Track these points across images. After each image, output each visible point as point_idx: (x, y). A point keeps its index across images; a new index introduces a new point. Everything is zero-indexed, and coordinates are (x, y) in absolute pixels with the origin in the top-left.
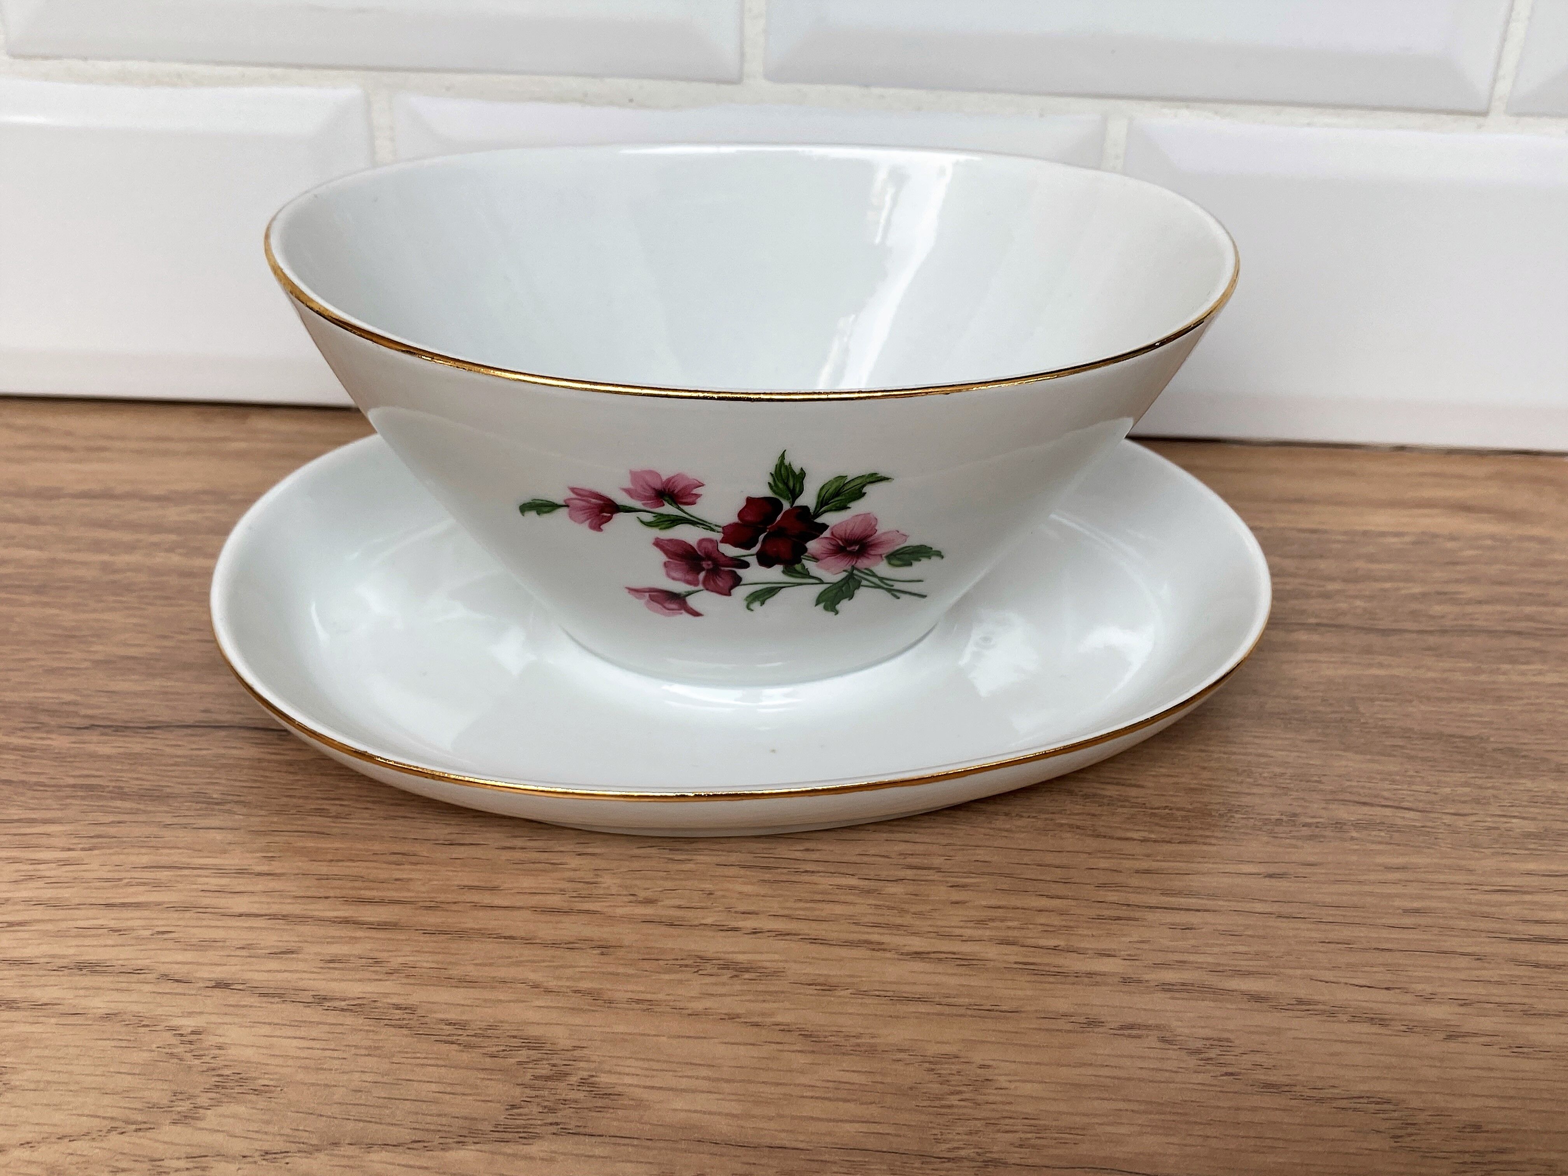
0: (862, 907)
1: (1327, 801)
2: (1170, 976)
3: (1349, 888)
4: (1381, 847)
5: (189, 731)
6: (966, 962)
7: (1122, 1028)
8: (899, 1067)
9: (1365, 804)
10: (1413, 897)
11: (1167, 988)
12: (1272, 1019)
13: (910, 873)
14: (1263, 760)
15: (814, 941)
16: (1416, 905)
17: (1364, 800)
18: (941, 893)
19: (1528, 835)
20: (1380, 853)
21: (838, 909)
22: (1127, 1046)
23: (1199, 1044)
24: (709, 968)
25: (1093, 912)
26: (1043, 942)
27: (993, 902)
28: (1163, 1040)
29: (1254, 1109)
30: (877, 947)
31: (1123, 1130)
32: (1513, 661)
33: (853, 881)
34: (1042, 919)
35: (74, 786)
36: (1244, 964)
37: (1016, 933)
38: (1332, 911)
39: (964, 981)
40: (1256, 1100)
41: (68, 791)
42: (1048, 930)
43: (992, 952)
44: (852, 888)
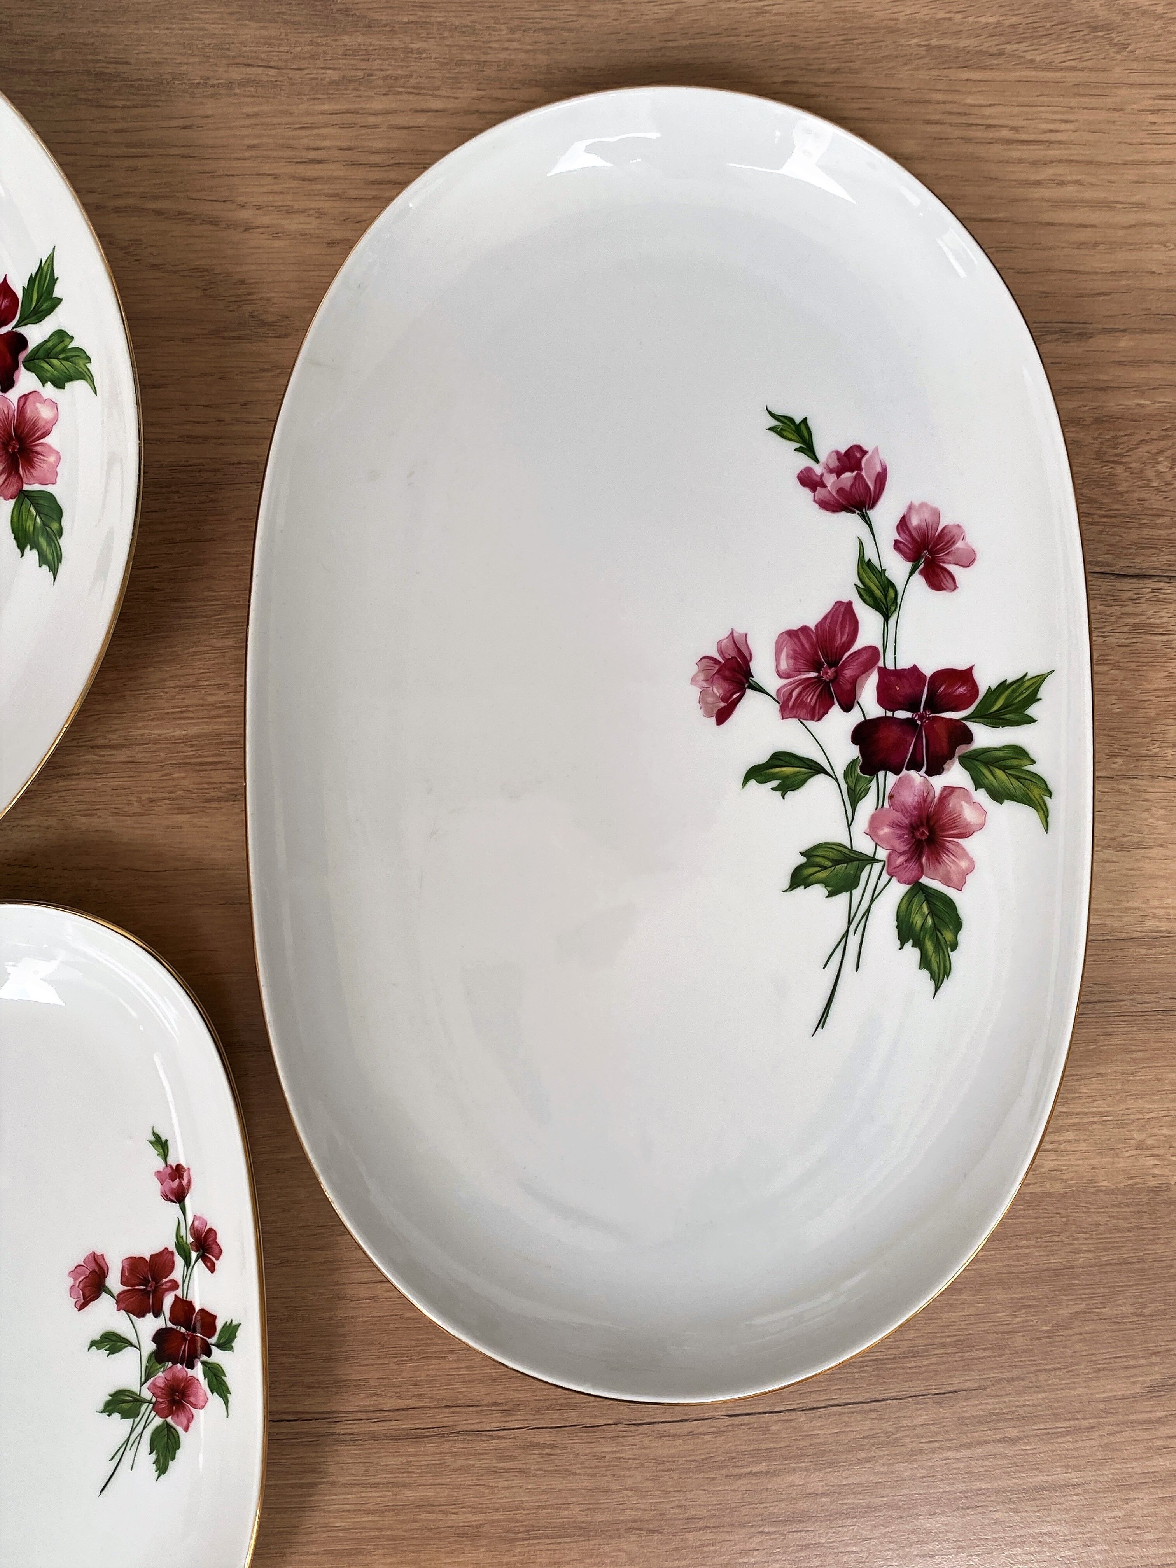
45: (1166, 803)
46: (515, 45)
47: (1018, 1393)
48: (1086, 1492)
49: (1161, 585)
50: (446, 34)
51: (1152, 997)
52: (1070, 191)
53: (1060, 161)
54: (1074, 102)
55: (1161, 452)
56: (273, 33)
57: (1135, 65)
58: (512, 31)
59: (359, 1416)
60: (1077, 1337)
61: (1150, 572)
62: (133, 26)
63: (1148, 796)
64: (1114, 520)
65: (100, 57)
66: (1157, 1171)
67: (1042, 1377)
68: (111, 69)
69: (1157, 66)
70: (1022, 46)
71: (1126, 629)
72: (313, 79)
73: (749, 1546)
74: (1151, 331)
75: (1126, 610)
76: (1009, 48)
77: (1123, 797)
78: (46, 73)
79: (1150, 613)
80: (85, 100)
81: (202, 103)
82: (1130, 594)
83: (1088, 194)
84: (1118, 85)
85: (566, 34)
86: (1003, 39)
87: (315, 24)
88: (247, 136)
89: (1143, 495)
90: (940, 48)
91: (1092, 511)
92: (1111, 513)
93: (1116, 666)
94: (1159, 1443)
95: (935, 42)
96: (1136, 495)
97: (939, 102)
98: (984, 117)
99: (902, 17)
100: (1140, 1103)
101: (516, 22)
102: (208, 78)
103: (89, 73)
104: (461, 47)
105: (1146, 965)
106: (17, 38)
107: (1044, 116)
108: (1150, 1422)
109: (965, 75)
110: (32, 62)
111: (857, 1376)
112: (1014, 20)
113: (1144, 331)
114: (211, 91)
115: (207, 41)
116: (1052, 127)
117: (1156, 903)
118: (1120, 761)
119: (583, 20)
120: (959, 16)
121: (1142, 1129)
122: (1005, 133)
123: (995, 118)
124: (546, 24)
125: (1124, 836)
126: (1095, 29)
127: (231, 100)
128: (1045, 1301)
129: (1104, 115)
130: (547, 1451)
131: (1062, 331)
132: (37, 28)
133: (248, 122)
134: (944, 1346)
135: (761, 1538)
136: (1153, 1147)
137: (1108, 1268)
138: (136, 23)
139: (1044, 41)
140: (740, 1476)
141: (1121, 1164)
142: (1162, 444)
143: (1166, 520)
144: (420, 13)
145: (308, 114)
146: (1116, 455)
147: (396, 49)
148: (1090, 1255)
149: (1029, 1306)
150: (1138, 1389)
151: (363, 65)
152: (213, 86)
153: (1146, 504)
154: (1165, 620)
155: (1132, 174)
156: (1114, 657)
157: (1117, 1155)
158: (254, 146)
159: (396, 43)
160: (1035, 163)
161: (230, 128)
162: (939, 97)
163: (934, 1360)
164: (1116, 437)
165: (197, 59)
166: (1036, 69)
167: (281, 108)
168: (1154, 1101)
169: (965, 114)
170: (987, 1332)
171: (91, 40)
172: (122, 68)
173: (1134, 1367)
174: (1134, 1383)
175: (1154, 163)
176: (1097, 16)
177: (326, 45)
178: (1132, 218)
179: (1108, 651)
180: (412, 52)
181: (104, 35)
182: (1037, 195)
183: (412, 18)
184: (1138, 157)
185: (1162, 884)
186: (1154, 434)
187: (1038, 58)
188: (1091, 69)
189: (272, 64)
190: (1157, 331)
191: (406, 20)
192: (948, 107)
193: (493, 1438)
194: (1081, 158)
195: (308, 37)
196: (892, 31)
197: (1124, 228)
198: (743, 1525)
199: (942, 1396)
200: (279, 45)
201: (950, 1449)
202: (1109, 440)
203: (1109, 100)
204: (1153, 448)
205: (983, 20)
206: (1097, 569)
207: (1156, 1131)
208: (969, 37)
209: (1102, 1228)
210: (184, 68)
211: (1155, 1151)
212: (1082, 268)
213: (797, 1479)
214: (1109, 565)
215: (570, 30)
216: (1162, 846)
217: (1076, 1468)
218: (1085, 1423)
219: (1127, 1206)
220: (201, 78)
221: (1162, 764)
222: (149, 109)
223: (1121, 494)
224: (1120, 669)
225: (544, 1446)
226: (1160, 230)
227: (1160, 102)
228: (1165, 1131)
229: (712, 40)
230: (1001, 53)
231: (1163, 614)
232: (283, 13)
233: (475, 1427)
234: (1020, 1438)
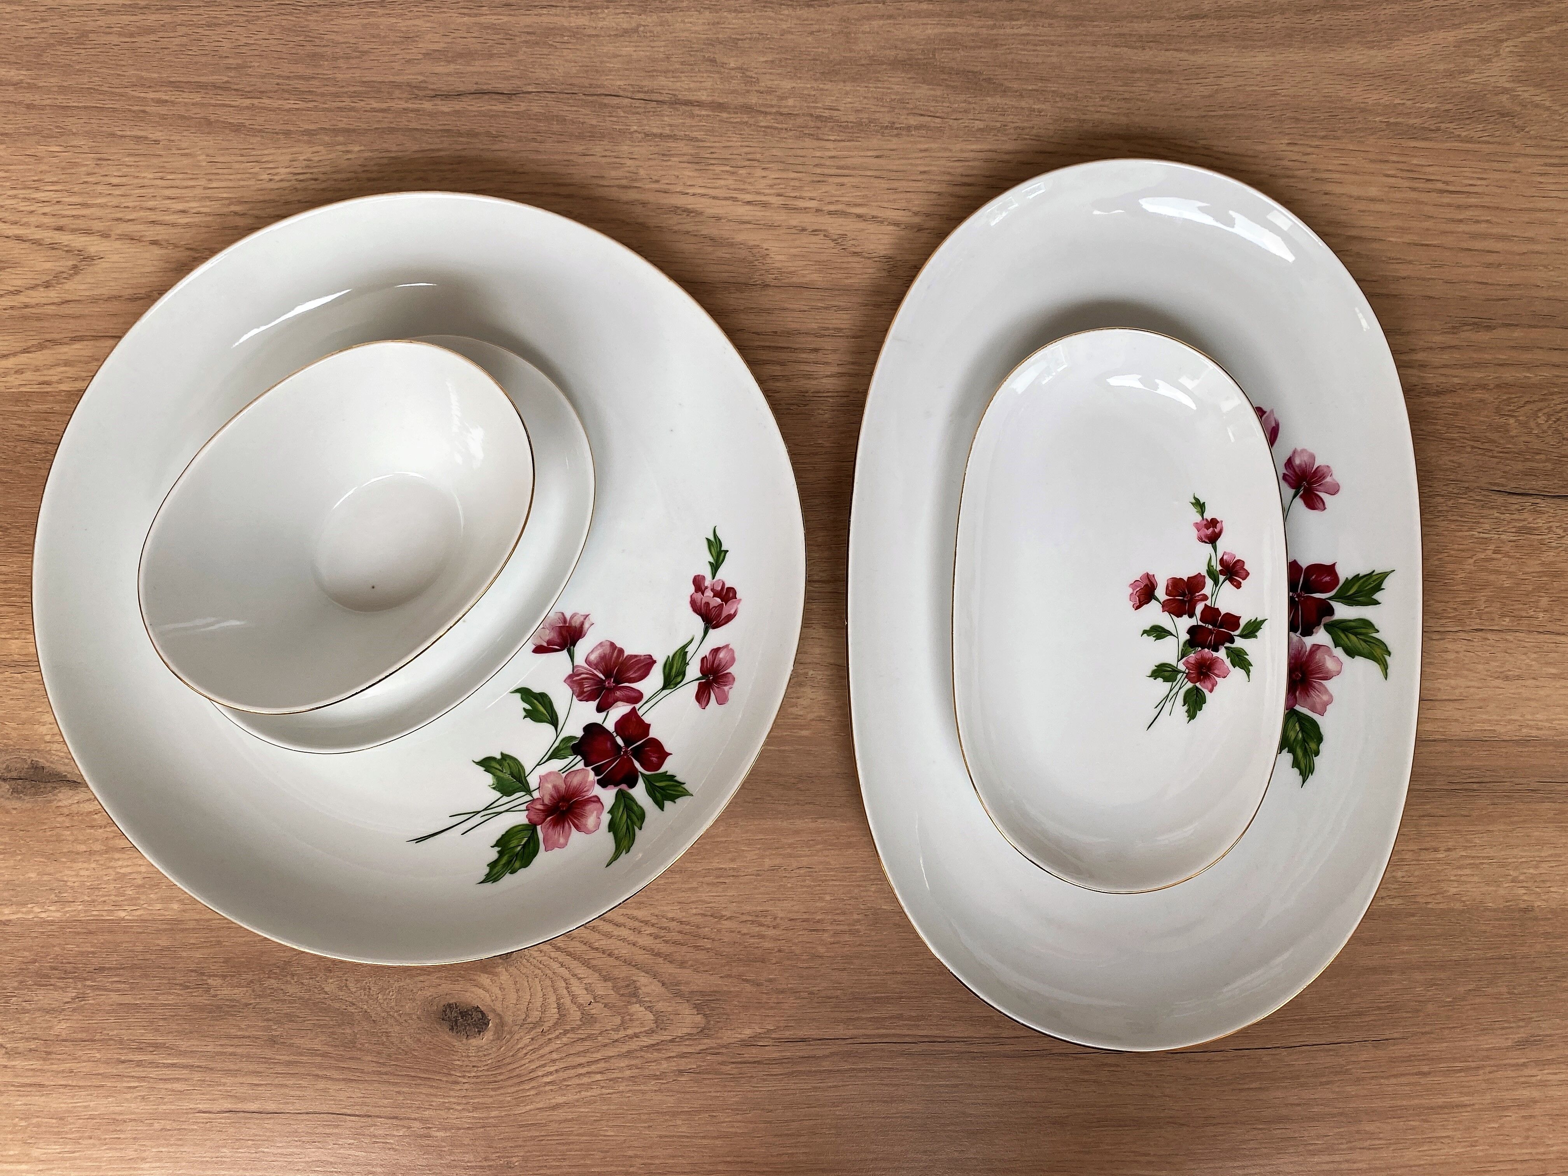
0: (730, 182)
1: (908, 114)
2: (832, 208)
3: (903, 161)
4: (923, 139)
5: (474, 96)
6: (765, 205)
7: (813, 231)
8: (740, 251)
9: (922, 115)
10: (926, 165)
11: (830, 213)
12: (862, 225)
13: (747, 163)
14: (889, 91)
15: (714, 198)
16: (926, 169)
17: (922, 113)
18: (759, 173)
19: (979, 130)
20: (920, 142)
21: (722, 182)
22: (814, 239)
23: (836, 237)
24: (679, 212)
25: (810, 179)
26: (792, 195)
27: (777, 176)
28: (825, 236)
29: (848, 262)
30: (735, 199)
31: (807, 272)
32: (1011, 19)
33: (728, 168)
34: (792, 183)
35: (441, 130)
36: (859, 201)
37: (782, 191)
38: (894, 173)
39: (762, 213)
40: (850, 259)
41: (440, 134)
42: (794, 188)
43: (774, 200)
44: (727, 172)
45: (1538, 650)
46: (1106, 109)
47: (1429, 1042)
48: (1474, 1110)
49: (1538, 501)
50: (1058, 99)
51: (1524, 781)
52: (1482, 228)
53: (1476, 206)
54: (1486, 165)
55: (1540, 410)
56: (939, 93)
57: (1529, 142)
58: (1103, 99)
59: (987, 1040)
60: (1469, 1007)
61: (1531, 492)
62: (842, 84)
63: (1526, 644)
64: (1507, 455)
65: (819, 105)
66: (1525, 898)
67: (1446, 1032)
68: (827, 113)
69: (1545, 143)
70: (1452, 125)
71: (1513, 530)
72: (966, 127)
73: (1247, 1137)
74: (1535, 327)
75: (1514, 517)
76: (1443, 126)
77: (1510, 645)
78: (782, 114)
79: (1530, 519)
80: (809, 134)
81: (889, 140)
82: (1516, 506)
83: (1495, 230)
84: (1518, 155)
85: (1140, 103)
86: (1439, 120)
87: (968, 88)
88: (920, 164)
89: (1527, 439)
90: (1396, 124)
91: (1491, 448)
92: (1505, 450)
93: (1507, 555)
94: (1523, 1079)
95: (1392, 120)
96: (1523, 439)
97: (1394, 162)
98: (1425, 173)
99: (1370, 102)
100: (1515, 852)
101: (1105, 94)
102: (894, 123)
103: (811, 115)
104: (1067, 108)
105: (1522, 759)
106: (762, 89)
107: (1466, 174)
108: (1518, 1065)
109: (1413, 143)
110: (772, 106)
111: (1321, 1026)
112: (1448, 107)
113: (1530, 326)
114: (895, 132)
115: (893, 97)
116: (1471, 182)
117: (1529, 717)
118: (1507, 619)
119: (1152, 94)
120: (1410, 102)
121: (1516, 869)
122: (1440, 186)
123: (1433, 174)
124: (1127, 96)
125: (1509, 671)
126: (1503, 115)
127: (908, 139)
128: (1448, 982)
129: (1506, 176)
130: (1113, 1069)
131: (1474, 324)
132: (776, 82)
133: (921, 155)
134: (1380, 1008)
135: (1255, 1132)
136: (1523, 881)
137: (1492, 961)
138: (844, 82)
139: (1468, 122)
140: (1241, 1090)
141: (1502, 892)
142: (1541, 405)
143: (1543, 457)
144: (1040, 84)
145: (962, 151)
146: (1509, 411)
147: (1023, 108)
148: (1479, 952)
149: (1437, 985)
150: (1509, 1043)
151: (1001, 118)
152: (897, 128)
153: (1530, 445)
154: (1541, 525)
155: (1526, 217)
156: (1506, 548)
157: (1499, 886)
158: (924, 172)
159: (1023, 104)
160: (1459, 207)
161: (909, 159)
162: (1394, 158)
163: (1373, 1018)
164: (1510, 398)
165: (886, 109)
166: (1461, 141)
167: (943, 146)
168: (1525, 851)
169: (1412, 171)
170: (1408, 1000)
171: (813, 93)
172: (836, 113)
173: (1507, 1028)
174: (1507, 1039)
175: (1540, 210)
176: (1504, 107)
177: (975, 103)
178: (1524, 248)
179: (1501, 545)
180: (1034, 111)
181: (822, 90)
182: (1460, 230)
183: (1034, 87)
184: (1531, 206)
185: (1533, 704)
186: (1536, 397)
187: (1464, 134)
188: (1499, 143)
189: (938, 115)
190: (1540, 327)
191: (1030, 88)
192: (1400, 166)
193: (1077, 1059)
194: (1491, 205)
195: (963, 97)
196: (1363, 111)
197: (1519, 254)
198: (1243, 1123)
199: (1377, 1043)
200: (943, 102)
201: (1382, 1078)
202: (1504, 400)
203: (1511, 165)
204: (1534, 407)
205: (1426, 105)
206: (1495, 488)
207: (1525, 871)
208: (1416, 118)
209: (1488, 934)
210: (877, 115)
211: (1525, 884)
212: (1490, 281)
213: (1279, 1094)
214: (1503, 486)
215: (1142, 101)
216: (1534, 679)
217: (1467, 1094)
218: (1473, 1064)
219: (1505, 920)
220: (889, 122)
221: (1536, 623)
222: (853, 143)
223: (1512, 437)
224: (1509, 557)
225: (1111, 1065)
226: (1543, 256)
227: (1547, 168)
228: (1532, 871)
229: (1238, 112)
230: (1438, 129)
231: (1539, 521)
232: (946, 80)
233: (1064, 1051)
234: (1429, 1073)
